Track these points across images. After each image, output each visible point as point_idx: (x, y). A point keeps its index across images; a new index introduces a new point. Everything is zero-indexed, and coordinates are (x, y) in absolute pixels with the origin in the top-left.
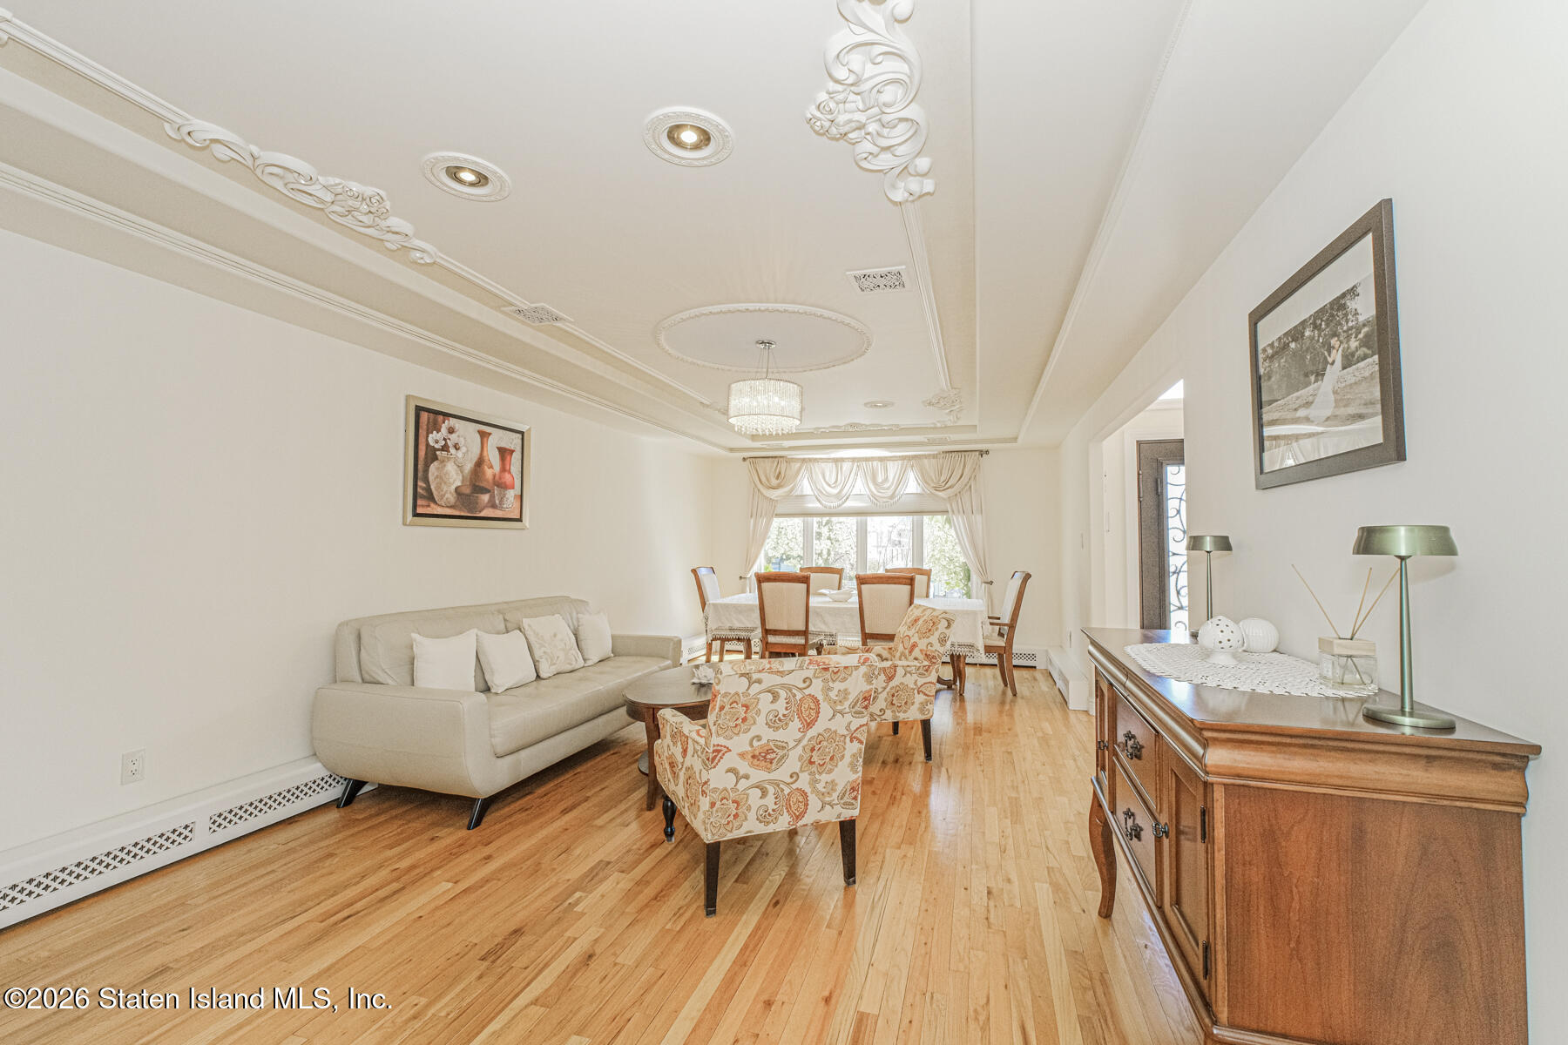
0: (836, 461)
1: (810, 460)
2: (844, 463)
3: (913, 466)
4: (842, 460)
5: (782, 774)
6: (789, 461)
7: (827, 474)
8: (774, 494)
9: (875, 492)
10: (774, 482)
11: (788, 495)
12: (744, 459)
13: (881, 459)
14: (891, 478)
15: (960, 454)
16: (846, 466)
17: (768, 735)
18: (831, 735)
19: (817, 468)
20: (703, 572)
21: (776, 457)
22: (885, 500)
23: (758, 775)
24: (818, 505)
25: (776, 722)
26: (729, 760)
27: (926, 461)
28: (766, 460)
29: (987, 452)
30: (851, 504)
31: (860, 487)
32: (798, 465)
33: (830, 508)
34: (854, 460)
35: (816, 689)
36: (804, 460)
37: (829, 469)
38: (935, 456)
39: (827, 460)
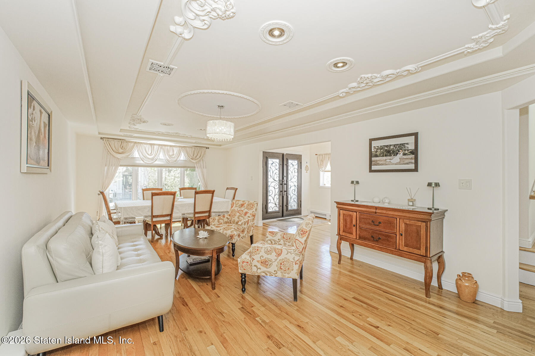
0: (151, 144)
1: (139, 143)
2: (155, 146)
3: (183, 150)
4: (154, 144)
6: (127, 142)
7: (147, 149)
8: (119, 156)
9: (169, 159)
10: (121, 150)
12: (101, 138)
13: (171, 146)
14: (175, 153)
15: (200, 147)
19: (142, 146)
21: (120, 139)
22: (172, 162)
24: (142, 162)
27: (187, 148)
28: (115, 140)
29: (208, 148)
30: (157, 163)
31: (161, 156)
32: (132, 144)
33: (148, 163)
34: (159, 145)
36: (135, 143)
37: (148, 147)
38: (191, 147)
39: (147, 144)
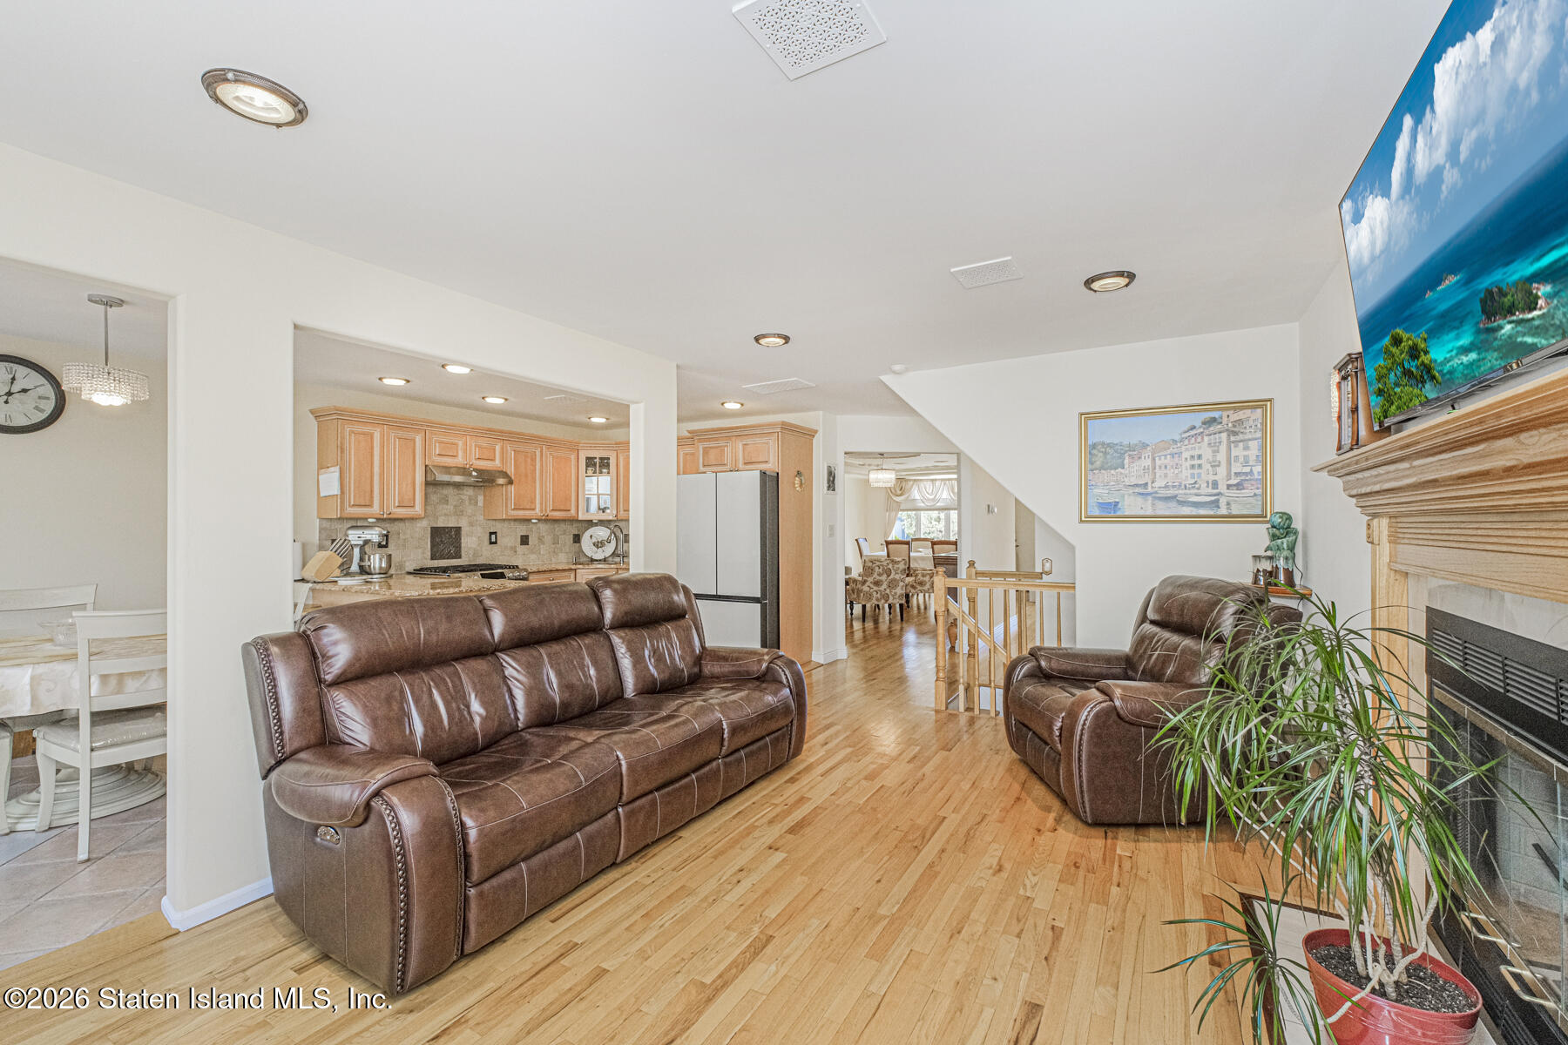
0: (932, 480)
2: (936, 482)
4: (936, 480)
5: (882, 588)
6: (907, 480)
7: (928, 487)
8: (898, 499)
10: (899, 492)
11: (907, 499)
16: (938, 483)
17: (878, 578)
18: (894, 580)
19: (922, 485)
20: (861, 541)
23: (875, 588)
24: (923, 505)
25: (880, 575)
26: (868, 584)
31: (945, 495)
33: (931, 506)
34: (942, 480)
35: (890, 566)
36: (915, 480)
37: (929, 485)
39: (927, 480)
